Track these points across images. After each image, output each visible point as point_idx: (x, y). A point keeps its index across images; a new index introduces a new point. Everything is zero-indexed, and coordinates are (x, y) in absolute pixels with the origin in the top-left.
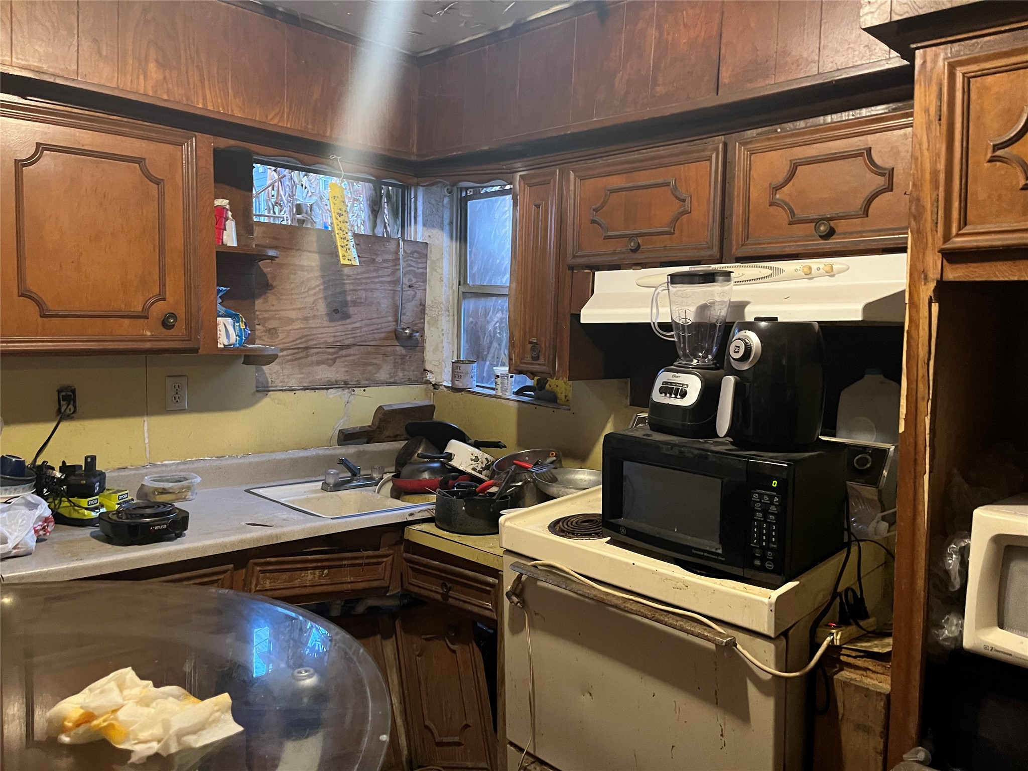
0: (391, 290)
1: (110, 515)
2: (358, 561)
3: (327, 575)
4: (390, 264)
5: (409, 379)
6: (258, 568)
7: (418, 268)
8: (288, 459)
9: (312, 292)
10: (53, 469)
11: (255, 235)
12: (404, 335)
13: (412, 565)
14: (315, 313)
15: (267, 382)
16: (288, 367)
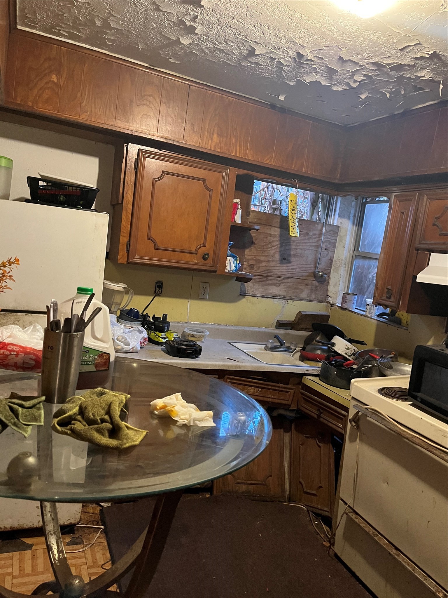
0: (315, 250)
1: (170, 342)
2: (277, 388)
3: (261, 391)
4: (317, 236)
5: (318, 299)
6: (229, 380)
7: (332, 240)
8: (250, 331)
9: (273, 248)
10: (150, 317)
11: (250, 217)
12: (319, 275)
13: (304, 397)
14: (274, 259)
15: (245, 291)
16: (256, 285)
